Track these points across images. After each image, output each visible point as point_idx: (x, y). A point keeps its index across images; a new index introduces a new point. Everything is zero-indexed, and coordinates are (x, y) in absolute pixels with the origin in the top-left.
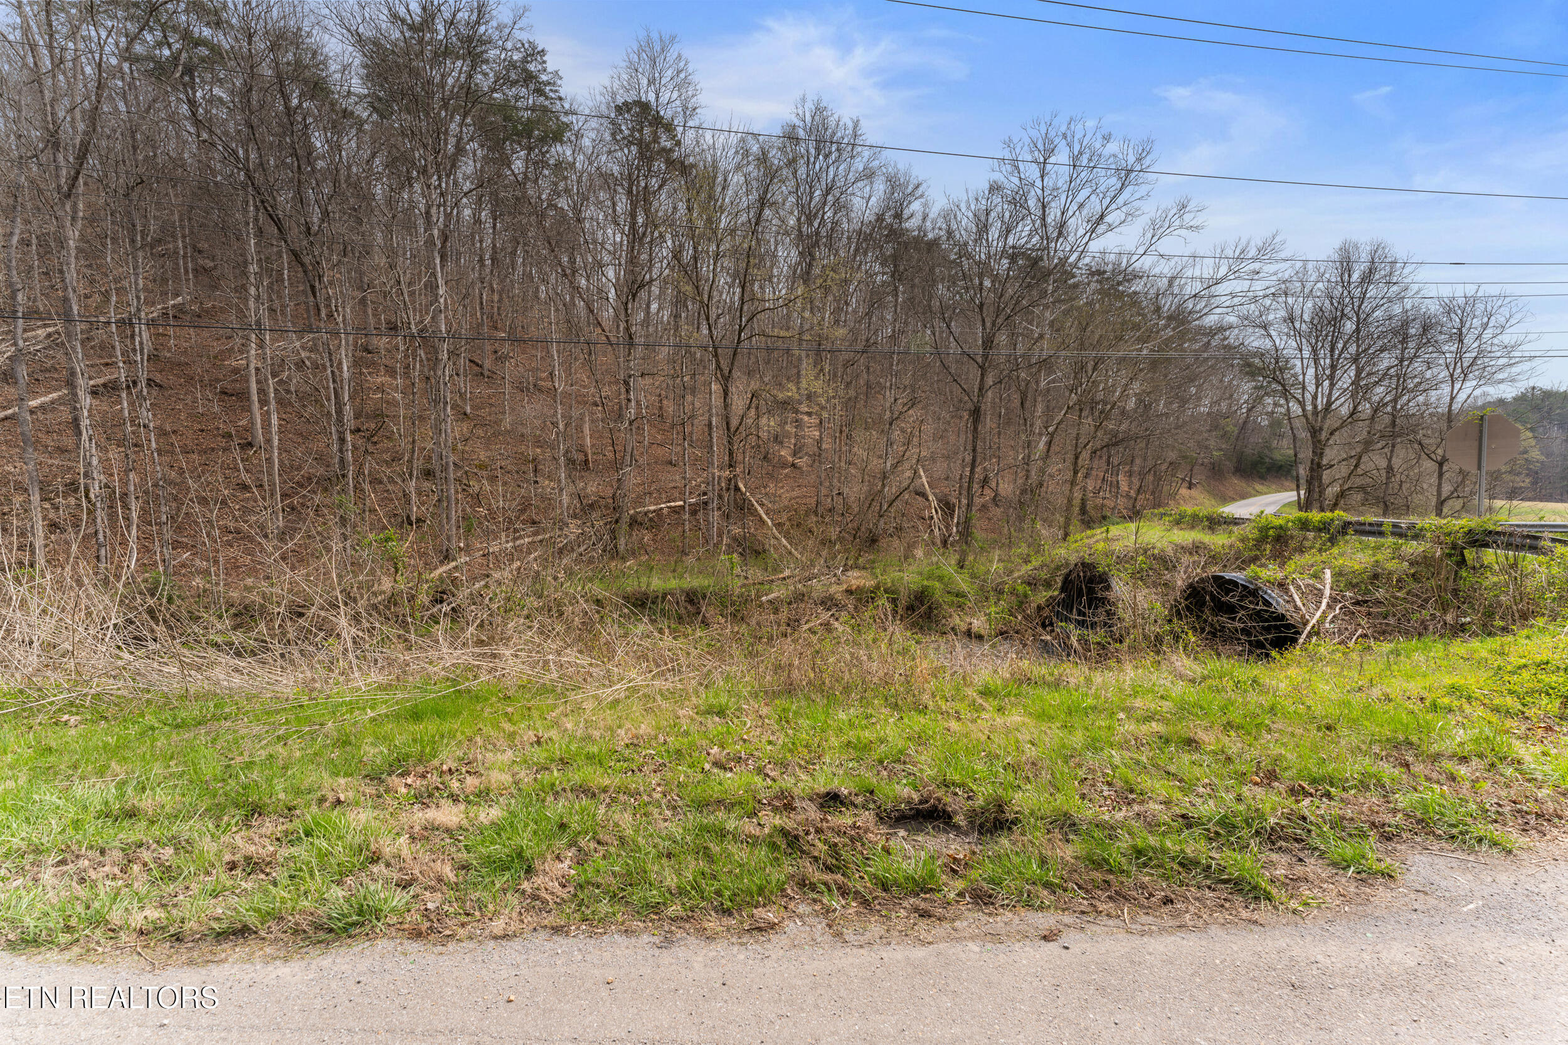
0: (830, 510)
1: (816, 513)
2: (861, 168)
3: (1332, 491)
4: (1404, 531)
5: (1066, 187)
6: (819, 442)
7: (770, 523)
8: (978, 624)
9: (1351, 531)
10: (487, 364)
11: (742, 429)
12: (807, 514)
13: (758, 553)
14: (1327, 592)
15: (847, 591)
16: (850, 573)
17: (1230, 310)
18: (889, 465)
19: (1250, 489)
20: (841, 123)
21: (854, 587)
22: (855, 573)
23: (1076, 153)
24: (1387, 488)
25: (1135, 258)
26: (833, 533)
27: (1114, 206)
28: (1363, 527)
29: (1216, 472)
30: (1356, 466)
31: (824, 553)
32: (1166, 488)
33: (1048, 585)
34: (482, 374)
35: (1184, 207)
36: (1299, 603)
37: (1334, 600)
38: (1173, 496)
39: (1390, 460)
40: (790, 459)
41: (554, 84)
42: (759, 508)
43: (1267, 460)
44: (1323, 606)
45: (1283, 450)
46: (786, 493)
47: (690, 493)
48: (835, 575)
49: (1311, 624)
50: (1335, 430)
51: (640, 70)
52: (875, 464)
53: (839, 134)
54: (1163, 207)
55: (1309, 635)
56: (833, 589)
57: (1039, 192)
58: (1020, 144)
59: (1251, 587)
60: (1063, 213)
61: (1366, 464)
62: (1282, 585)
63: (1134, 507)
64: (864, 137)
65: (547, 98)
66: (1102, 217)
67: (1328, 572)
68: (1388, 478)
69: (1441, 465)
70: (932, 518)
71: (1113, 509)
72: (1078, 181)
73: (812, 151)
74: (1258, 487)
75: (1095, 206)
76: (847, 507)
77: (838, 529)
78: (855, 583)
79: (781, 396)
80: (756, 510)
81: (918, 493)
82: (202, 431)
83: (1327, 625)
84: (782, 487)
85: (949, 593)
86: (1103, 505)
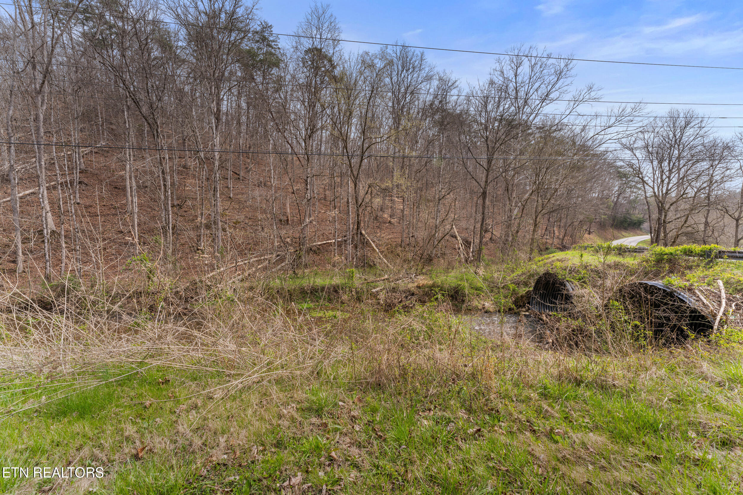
0: (408, 245)
1: (401, 246)
2: (425, 75)
3: (672, 235)
5: (527, 82)
6: (403, 211)
7: (377, 250)
8: (488, 305)
9: (725, 257)
10: (242, 174)
11: (364, 203)
12: (396, 246)
13: (371, 266)
14: (723, 295)
15: (417, 287)
16: (418, 277)
17: (616, 141)
18: (438, 222)
19: (619, 235)
20: (415, 54)
21: (421, 285)
22: (421, 277)
23: (533, 64)
24: (705, 233)
25: (564, 116)
26: (410, 256)
27: (554, 89)
28: (734, 254)
29: (602, 226)
30: (685, 222)
31: (405, 266)
32: (578, 234)
33: (526, 284)
34: (239, 178)
35: (591, 88)
36: (706, 302)
37: (729, 300)
38: (581, 238)
39: (706, 218)
40: (389, 219)
41: (276, 41)
42: (372, 243)
43: (628, 220)
44: (723, 304)
45: (637, 215)
46: (386, 236)
47: (338, 236)
48: (411, 278)
49: (719, 316)
50: (673, 203)
51: (312, 23)
52: (431, 222)
53: (414, 59)
54: (579, 89)
55: (721, 324)
56: (410, 285)
57: (515, 84)
58: (504, 61)
59: (668, 290)
60: (526, 95)
61: (692, 220)
62: (690, 290)
63: (562, 243)
64: (426, 61)
65: (273, 48)
66: (547, 95)
67: (721, 282)
68: (705, 228)
69: (737, 220)
70: (459, 248)
71: (552, 244)
72: (535, 77)
73: (400, 68)
74: (624, 233)
75: (543, 90)
76: (417, 242)
77: (412, 254)
78: (421, 283)
79: (383, 186)
80: (371, 244)
81: (452, 236)
82: (104, 206)
83: (731, 317)
84: (384, 233)
85: (472, 288)
86: (546, 243)
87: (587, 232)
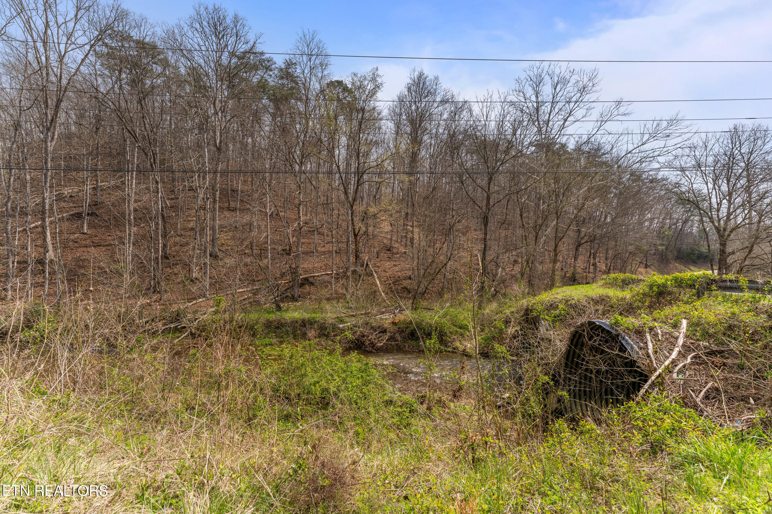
4: (760, 286)
7: (378, 282)
9: (714, 287)
14: (681, 341)
19: (687, 269)
21: (397, 321)
28: (724, 284)
36: (651, 351)
37: (687, 349)
42: (376, 275)
43: (696, 252)
44: (674, 355)
48: (394, 313)
49: (657, 373)
50: (733, 230)
55: (653, 386)
59: (614, 332)
61: (757, 250)
62: (639, 333)
67: (684, 322)
74: (692, 268)
83: (675, 376)
86: (587, 276)
87: (643, 266)
